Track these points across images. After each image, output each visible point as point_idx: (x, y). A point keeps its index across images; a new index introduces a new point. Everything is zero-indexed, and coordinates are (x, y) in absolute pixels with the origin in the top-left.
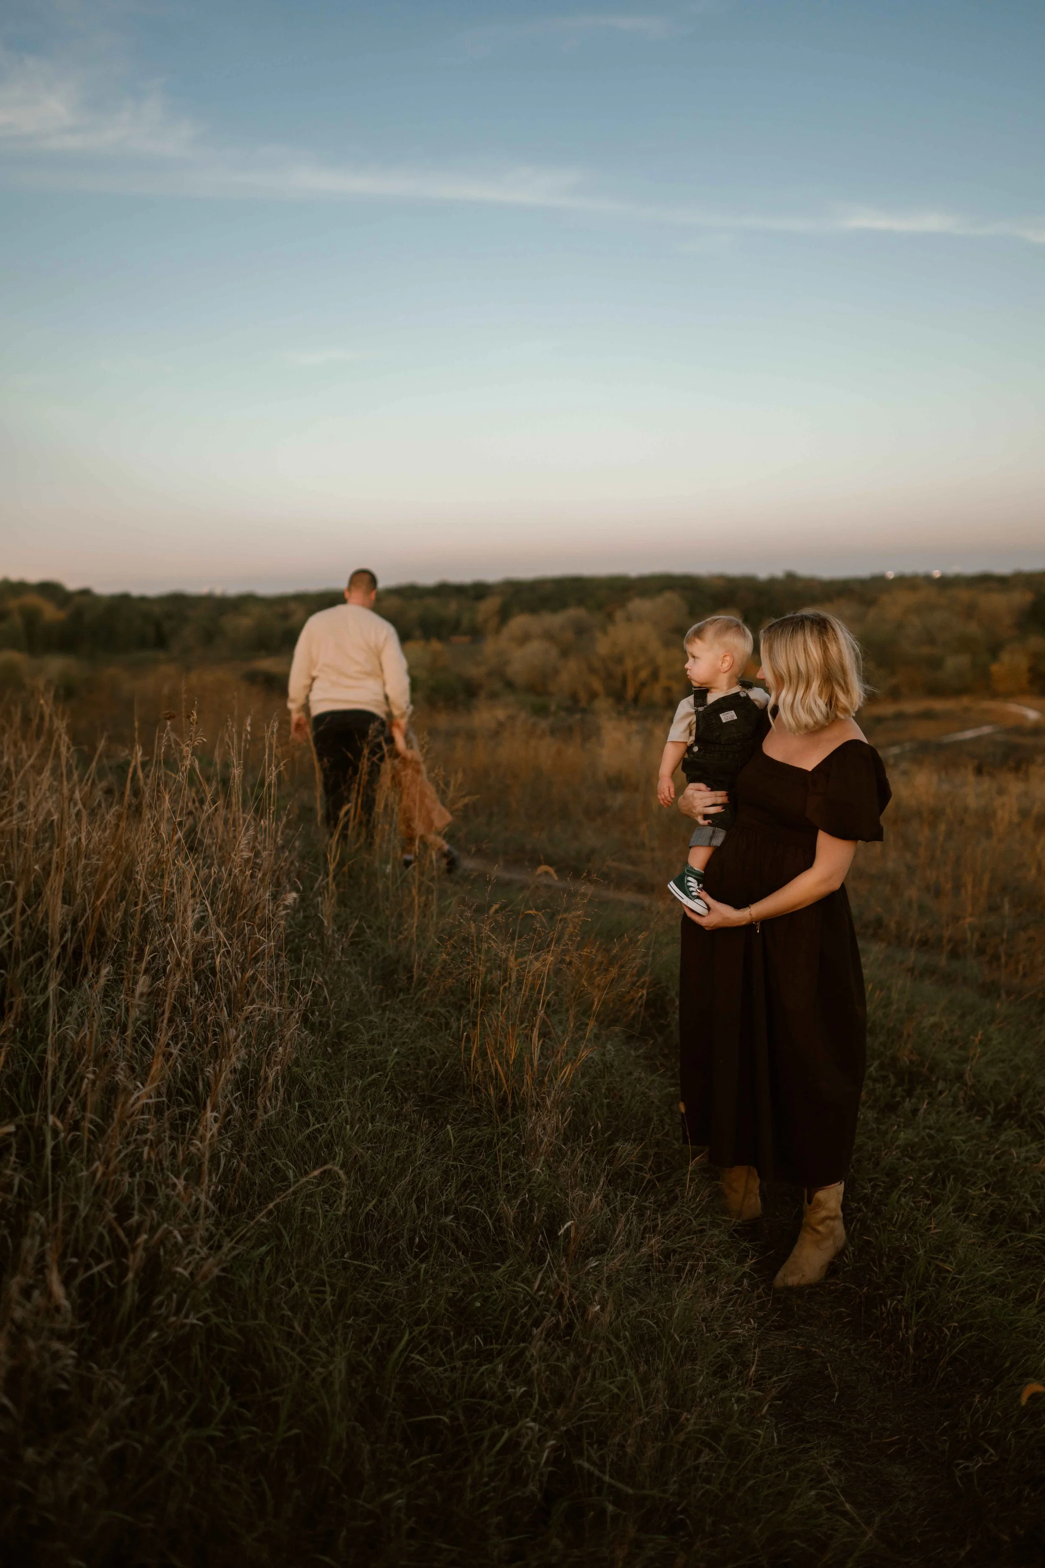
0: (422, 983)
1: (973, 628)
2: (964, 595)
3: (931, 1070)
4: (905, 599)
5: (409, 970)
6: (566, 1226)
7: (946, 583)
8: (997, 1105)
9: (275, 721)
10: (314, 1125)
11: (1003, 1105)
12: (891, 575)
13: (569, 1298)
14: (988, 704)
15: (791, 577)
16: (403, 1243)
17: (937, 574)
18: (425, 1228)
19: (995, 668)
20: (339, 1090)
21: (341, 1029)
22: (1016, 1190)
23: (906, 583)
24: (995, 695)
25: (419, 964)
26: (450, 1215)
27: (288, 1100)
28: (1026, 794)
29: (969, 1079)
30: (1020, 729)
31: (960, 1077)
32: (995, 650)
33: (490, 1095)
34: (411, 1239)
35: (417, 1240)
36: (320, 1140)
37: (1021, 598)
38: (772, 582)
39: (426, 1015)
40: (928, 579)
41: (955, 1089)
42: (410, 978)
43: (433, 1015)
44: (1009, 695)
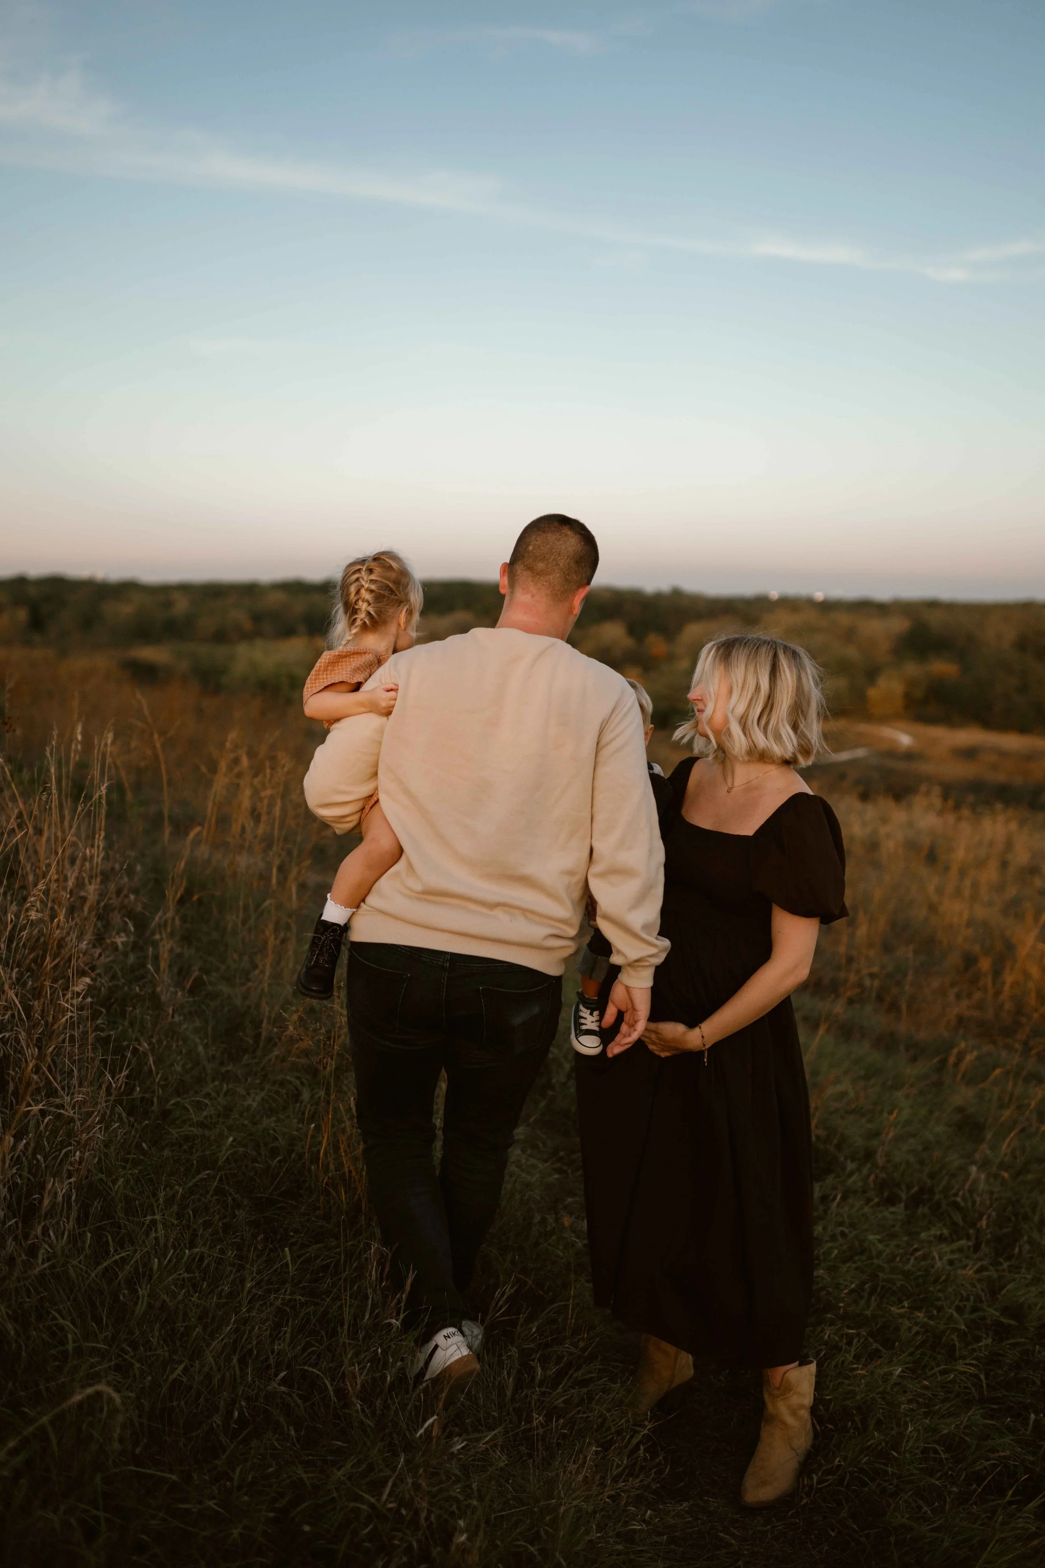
0: (271, 1041)
1: (852, 652)
2: (844, 620)
3: (839, 1147)
4: (786, 619)
5: (257, 1025)
6: (427, 1424)
7: (828, 607)
8: (909, 1188)
9: (109, 731)
10: (113, 1256)
11: (916, 1189)
12: (774, 594)
13: (427, 1519)
14: (863, 728)
15: (677, 593)
16: (217, 1419)
17: (819, 596)
18: (248, 1399)
19: (872, 693)
20: (153, 1200)
21: (169, 1106)
22: (939, 1303)
23: (789, 604)
24: (869, 717)
25: (269, 1018)
26: (282, 1371)
27: (82, 1221)
28: (910, 824)
29: (880, 1161)
30: (893, 753)
31: (869, 1155)
32: (872, 674)
33: (342, 1201)
34: (230, 1413)
35: (236, 1414)
36: (121, 1276)
37: (899, 625)
38: (658, 597)
39: (274, 1083)
40: (810, 603)
41: (865, 1171)
42: (258, 1036)
43: (282, 1084)
44: (884, 719)
